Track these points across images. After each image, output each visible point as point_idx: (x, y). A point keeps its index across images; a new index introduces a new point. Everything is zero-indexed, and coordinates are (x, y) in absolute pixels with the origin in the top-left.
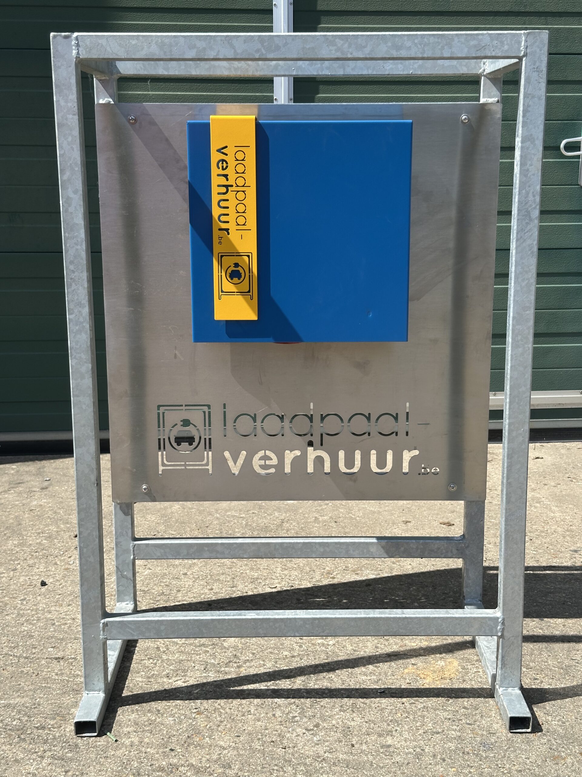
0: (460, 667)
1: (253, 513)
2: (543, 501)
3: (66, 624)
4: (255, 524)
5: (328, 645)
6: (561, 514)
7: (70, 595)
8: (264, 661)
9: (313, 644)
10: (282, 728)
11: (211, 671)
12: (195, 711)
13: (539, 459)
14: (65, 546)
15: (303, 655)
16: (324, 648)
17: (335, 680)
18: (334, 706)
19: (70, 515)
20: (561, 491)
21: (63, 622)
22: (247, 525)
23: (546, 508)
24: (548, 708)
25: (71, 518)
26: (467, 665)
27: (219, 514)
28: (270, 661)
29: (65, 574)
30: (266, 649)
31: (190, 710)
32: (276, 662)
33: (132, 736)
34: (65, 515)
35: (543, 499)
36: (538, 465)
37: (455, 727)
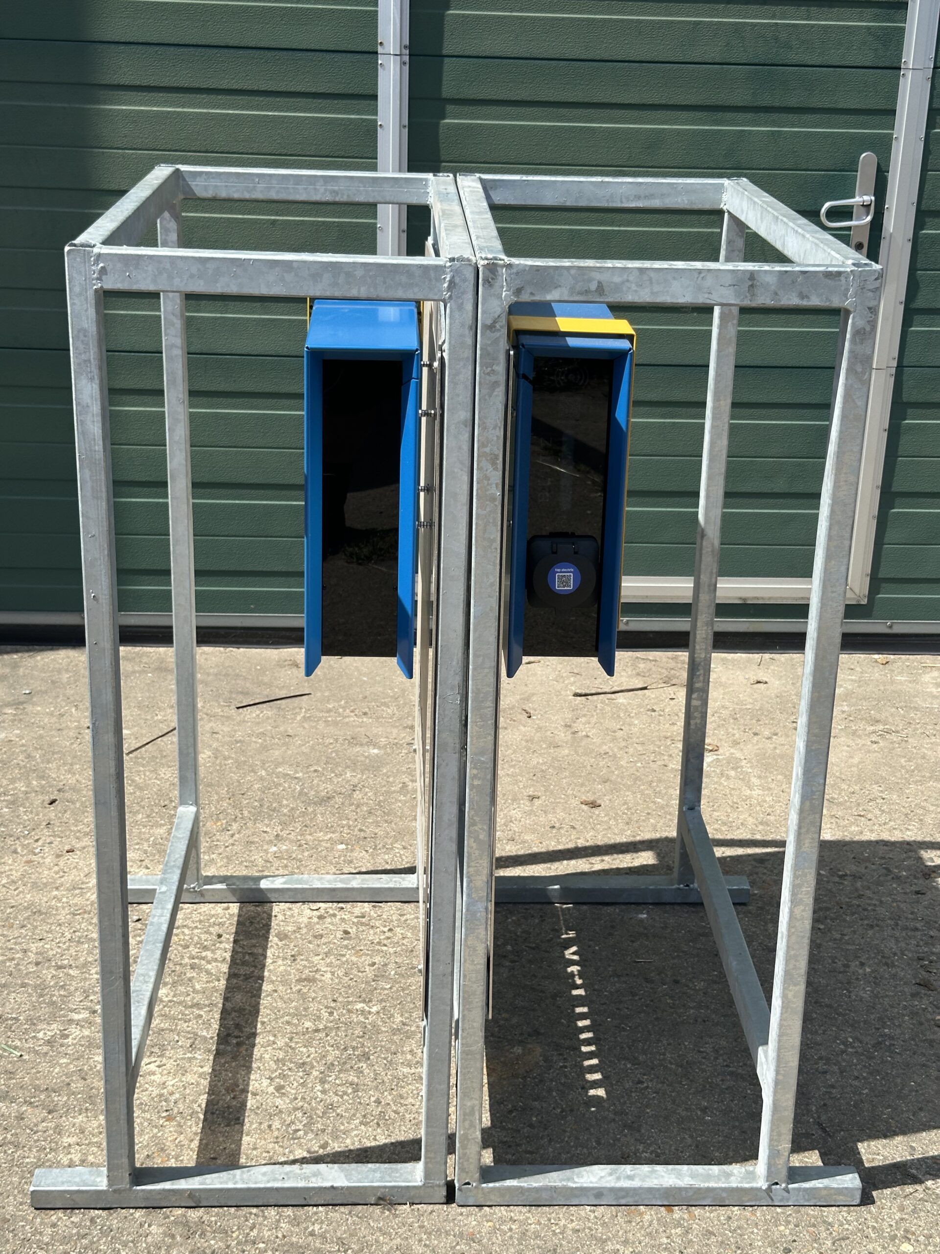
0: (541, 1058)
1: (316, 771)
2: (742, 767)
3: (13, 959)
4: (313, 793)
5: (370, 1013)
6: (761, 792)
7: (26, 908)
8: (275, 1036)
9: (349, 1011)
10: (277, 1147)
11: (199, 1049)
12: (164, 1114)
13: (761, 685)
14: (33, 819)
15: (331, 1029)
16: (362, 1019)
17: (366, 1071)
18: (354, 1115)
19: (48, 762)
20: (775, 748)
21: (10, 956)
22: (301, 793)
23: (743, 780)
24: (643, 1131)
25: (50, 769)
26: (553, 1055)
27: (265, 770)
28: (283, 1036)
29: (25, 870)
30: (282, 1017)
31: (158, 1112)
32: (291, 1039)
33: (72, 1151)
34: (43, 763)
35: (744, 763)
36: (756, 696)
37: (509, 1157)
